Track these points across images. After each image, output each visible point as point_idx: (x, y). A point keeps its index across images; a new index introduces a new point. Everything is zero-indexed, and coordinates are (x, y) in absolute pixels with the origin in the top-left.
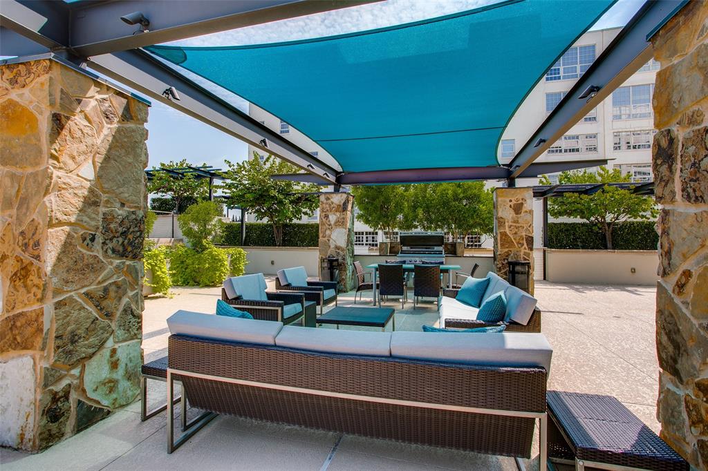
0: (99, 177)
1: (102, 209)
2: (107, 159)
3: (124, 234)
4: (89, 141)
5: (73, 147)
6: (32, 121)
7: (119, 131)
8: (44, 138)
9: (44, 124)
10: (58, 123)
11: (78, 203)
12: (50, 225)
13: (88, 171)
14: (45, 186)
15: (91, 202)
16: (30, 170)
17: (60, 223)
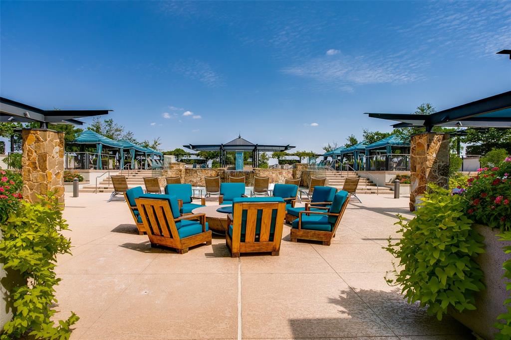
0: (437, 156)
1: (438, 164)
2: (439, 152)
3: (443, 170)
4: (434, 148)
5: (431, 150)
6: (423, 146)
7: (441, 144)
8: (426, 150)
9: (426, 147)
10: (428, 146)
11: (432, 163)
12: (427, 168)
13: (434, 155)
14: (426, 160)
15: (435, 162)
16: (423, 156)
17: (429, 168)
